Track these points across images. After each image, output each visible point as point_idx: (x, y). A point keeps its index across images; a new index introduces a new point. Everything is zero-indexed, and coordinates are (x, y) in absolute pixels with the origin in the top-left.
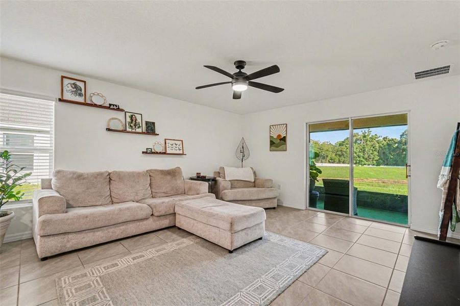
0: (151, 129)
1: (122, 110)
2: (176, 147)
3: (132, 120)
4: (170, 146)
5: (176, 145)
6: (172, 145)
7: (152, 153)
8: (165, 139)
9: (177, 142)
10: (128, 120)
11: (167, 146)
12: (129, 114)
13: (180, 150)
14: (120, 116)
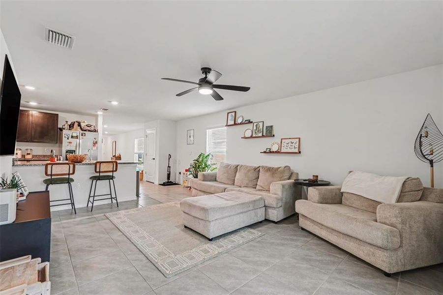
0: (269, 132)
1: (252, 122)
2: (292, 146)
3: (257, 128)
4: (285, 145)
5: (292, 143)
6: (288, 144)
7: (270, 152)
8: (282, 139)
9: (292, 140)
10: (255, 128)
11: (283, 145)
12: (255, 124)
13: (295, 148)
14: (250, 126)
